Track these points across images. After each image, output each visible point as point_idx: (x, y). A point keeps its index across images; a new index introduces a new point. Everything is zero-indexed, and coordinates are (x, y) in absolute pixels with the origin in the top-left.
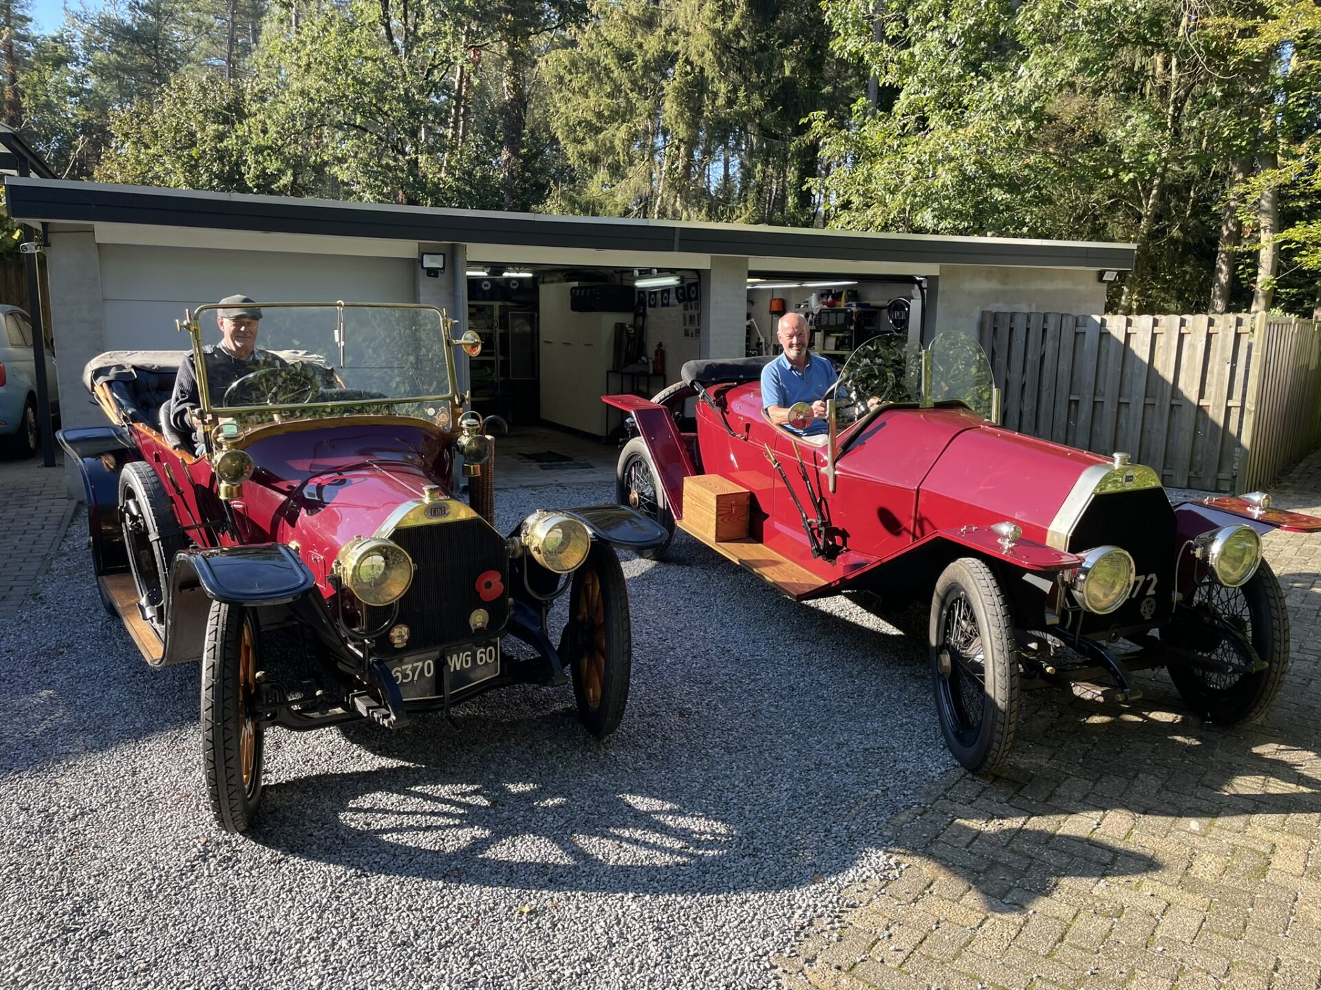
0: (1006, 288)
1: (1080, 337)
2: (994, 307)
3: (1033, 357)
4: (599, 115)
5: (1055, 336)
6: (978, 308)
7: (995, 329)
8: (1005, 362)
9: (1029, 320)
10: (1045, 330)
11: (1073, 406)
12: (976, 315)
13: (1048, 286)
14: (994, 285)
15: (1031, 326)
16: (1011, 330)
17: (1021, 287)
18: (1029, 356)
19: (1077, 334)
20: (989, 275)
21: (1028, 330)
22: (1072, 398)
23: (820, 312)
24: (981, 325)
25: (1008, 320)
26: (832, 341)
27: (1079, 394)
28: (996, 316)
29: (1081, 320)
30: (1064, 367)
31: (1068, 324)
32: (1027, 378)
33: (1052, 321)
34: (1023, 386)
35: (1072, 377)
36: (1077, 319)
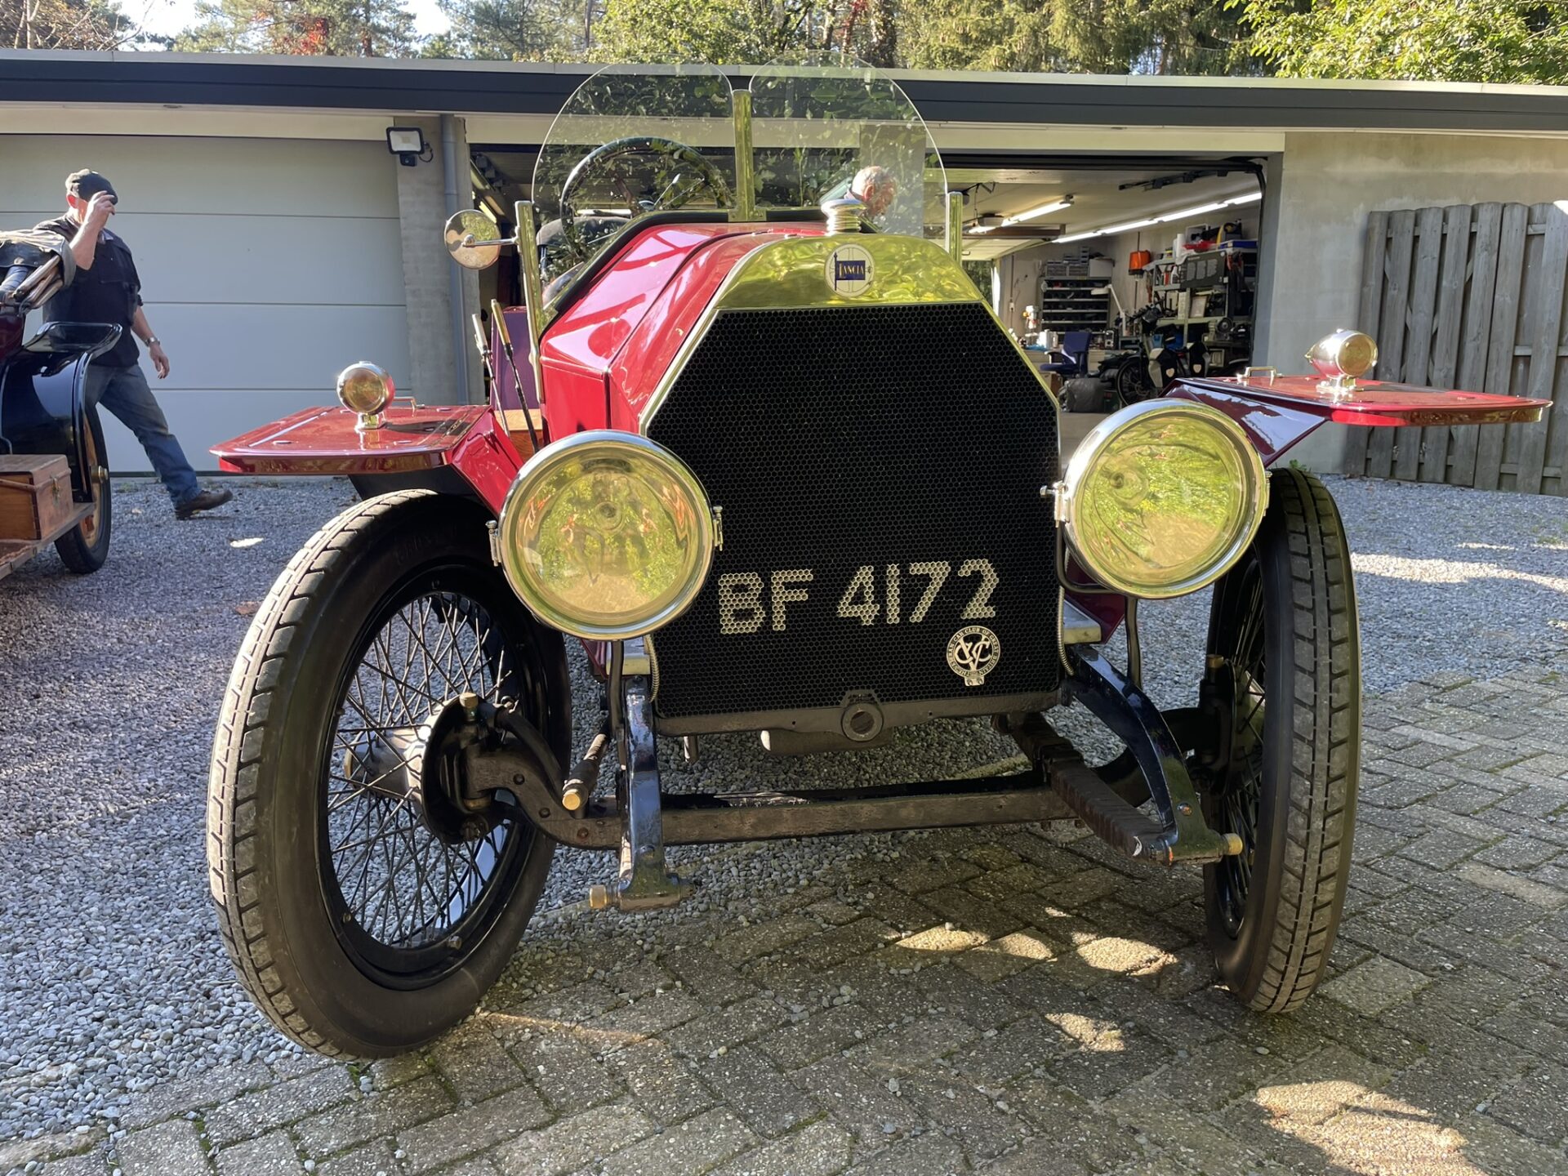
0: (1418, 171)
1: (1535, 242)
2: (1391, 205)
3: (1452, 283)
4: (965, 38)
5: (1490, 244)
6: (1362, 206)
7: (1389, 240)
8: (1404, 295)
9: (1445, 219)
10: (1473, 235)
11: (1521, 367)
12: (1359, 219)
13: (1504, 169)
14: (1393, 166)
15: (1449, 231)
16: (1416, 239)
17: (1448, 170)
18: (1444, 283)
19: (1529, 237)
20: (1384, 149)
21: (1444, 236)
22: (1519, 352)
23: (1186, 261)
24: (1366, 237)
25: (1410, 223)
26: (1201, 303)
27: (1530, 346)
28: (1389, 218)
29: (1537, 212)
30: (1506, 298)
31: (1515, 220)
32: (1441, 321)
33: (1486, 217)
34: (1434, 336)
35: (1519, 316)
36: (1530, 210)
